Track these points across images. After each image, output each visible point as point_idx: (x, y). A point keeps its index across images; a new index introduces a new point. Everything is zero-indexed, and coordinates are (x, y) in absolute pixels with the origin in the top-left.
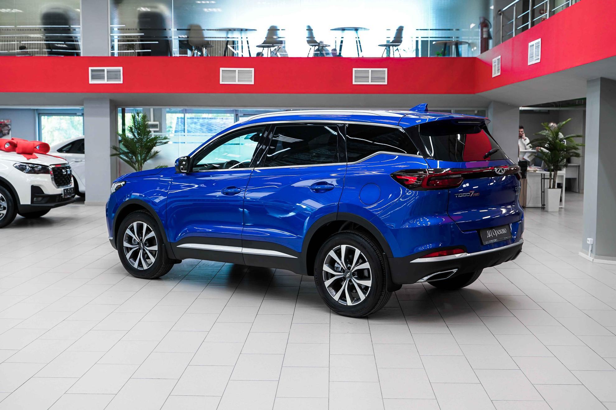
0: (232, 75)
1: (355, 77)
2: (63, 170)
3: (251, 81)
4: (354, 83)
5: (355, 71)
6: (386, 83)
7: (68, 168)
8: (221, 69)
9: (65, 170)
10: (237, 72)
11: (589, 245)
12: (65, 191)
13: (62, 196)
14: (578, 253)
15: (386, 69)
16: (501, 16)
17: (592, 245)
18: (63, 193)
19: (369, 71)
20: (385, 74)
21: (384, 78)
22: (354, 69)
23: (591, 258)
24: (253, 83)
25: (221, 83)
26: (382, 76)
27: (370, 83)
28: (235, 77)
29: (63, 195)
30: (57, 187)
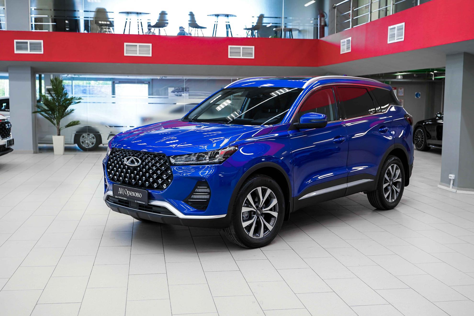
0: (133, 48)
1: (230, 52)
2: (6, 125)
3: (149, 54)
4: (229, 57)
5: (230, 47)
6: (253, 57)
7: (7, 123)
8: (125, 44)
9: (8, 125)
10: (138, 46)
11: (450, 179)
12: (8, 142)
13: (5, 146)
14: (437, 186)
15: (253, 47)
16: (336, 10)
17: (454, 179)
18: (6, 144)
19: (240, 48)
20: (252, 51)
21: (252, 54)
22: (229, 46)
23: (452, 189)
24: (151, 55)
25: (125, 55)
26: (250, 52)
27: (241, 57)
28: (136, 51)
29: (7, 145)
30: (2, 139)
